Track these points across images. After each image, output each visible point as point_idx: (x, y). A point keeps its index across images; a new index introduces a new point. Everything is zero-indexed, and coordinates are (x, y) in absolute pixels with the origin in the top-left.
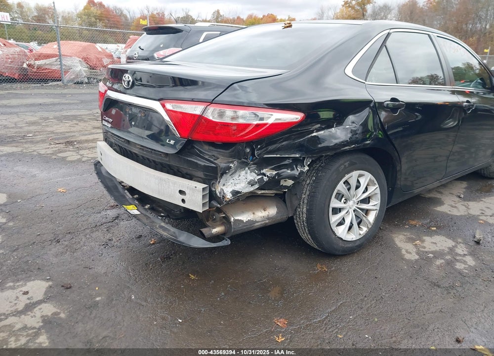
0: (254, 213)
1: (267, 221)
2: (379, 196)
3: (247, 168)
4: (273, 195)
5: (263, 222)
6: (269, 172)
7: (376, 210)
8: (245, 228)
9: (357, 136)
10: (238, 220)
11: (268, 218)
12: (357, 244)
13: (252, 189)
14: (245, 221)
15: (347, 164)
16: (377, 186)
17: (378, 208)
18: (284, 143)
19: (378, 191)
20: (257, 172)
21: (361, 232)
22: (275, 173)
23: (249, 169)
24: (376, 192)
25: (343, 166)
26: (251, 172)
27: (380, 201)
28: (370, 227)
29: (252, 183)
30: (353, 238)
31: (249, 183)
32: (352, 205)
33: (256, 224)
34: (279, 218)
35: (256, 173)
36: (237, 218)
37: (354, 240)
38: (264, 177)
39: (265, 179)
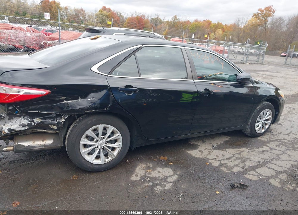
0: (34, 142)
1: (44, 147)
2: (121, 140)
3: (22, 117)
4: (55, 133)
5: (40, 148)
6: (37, 120)
7: (119, 148)
8: (25, 149)
9: (96, 105)
10: (21, 145)
11: (44, 145)
12: (102, 166)
13: (24, 129)
14: (25, 146)
15: (94, 120)
16: (120, 134)
17: (121, 147)
18: (42, 105)
19: (120, 137)
20: (30, 120)
21: (107, 160)
22: (41, 121)
23: (23, 117)
24: (118, 137)
25: (90, 121)
26: (24, 119)
27: (122, 143)
28: (114, 157)
29: (23, 126)
30: (99, 163)
31: (21, 125)
32: (101, 143)
33: (35, 148)
34: (54, 146)
35: (28, 120)
36: (19, 144)
37: (100, 164)
38: (32, 123)
39: (33, 124)
